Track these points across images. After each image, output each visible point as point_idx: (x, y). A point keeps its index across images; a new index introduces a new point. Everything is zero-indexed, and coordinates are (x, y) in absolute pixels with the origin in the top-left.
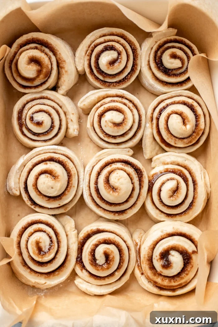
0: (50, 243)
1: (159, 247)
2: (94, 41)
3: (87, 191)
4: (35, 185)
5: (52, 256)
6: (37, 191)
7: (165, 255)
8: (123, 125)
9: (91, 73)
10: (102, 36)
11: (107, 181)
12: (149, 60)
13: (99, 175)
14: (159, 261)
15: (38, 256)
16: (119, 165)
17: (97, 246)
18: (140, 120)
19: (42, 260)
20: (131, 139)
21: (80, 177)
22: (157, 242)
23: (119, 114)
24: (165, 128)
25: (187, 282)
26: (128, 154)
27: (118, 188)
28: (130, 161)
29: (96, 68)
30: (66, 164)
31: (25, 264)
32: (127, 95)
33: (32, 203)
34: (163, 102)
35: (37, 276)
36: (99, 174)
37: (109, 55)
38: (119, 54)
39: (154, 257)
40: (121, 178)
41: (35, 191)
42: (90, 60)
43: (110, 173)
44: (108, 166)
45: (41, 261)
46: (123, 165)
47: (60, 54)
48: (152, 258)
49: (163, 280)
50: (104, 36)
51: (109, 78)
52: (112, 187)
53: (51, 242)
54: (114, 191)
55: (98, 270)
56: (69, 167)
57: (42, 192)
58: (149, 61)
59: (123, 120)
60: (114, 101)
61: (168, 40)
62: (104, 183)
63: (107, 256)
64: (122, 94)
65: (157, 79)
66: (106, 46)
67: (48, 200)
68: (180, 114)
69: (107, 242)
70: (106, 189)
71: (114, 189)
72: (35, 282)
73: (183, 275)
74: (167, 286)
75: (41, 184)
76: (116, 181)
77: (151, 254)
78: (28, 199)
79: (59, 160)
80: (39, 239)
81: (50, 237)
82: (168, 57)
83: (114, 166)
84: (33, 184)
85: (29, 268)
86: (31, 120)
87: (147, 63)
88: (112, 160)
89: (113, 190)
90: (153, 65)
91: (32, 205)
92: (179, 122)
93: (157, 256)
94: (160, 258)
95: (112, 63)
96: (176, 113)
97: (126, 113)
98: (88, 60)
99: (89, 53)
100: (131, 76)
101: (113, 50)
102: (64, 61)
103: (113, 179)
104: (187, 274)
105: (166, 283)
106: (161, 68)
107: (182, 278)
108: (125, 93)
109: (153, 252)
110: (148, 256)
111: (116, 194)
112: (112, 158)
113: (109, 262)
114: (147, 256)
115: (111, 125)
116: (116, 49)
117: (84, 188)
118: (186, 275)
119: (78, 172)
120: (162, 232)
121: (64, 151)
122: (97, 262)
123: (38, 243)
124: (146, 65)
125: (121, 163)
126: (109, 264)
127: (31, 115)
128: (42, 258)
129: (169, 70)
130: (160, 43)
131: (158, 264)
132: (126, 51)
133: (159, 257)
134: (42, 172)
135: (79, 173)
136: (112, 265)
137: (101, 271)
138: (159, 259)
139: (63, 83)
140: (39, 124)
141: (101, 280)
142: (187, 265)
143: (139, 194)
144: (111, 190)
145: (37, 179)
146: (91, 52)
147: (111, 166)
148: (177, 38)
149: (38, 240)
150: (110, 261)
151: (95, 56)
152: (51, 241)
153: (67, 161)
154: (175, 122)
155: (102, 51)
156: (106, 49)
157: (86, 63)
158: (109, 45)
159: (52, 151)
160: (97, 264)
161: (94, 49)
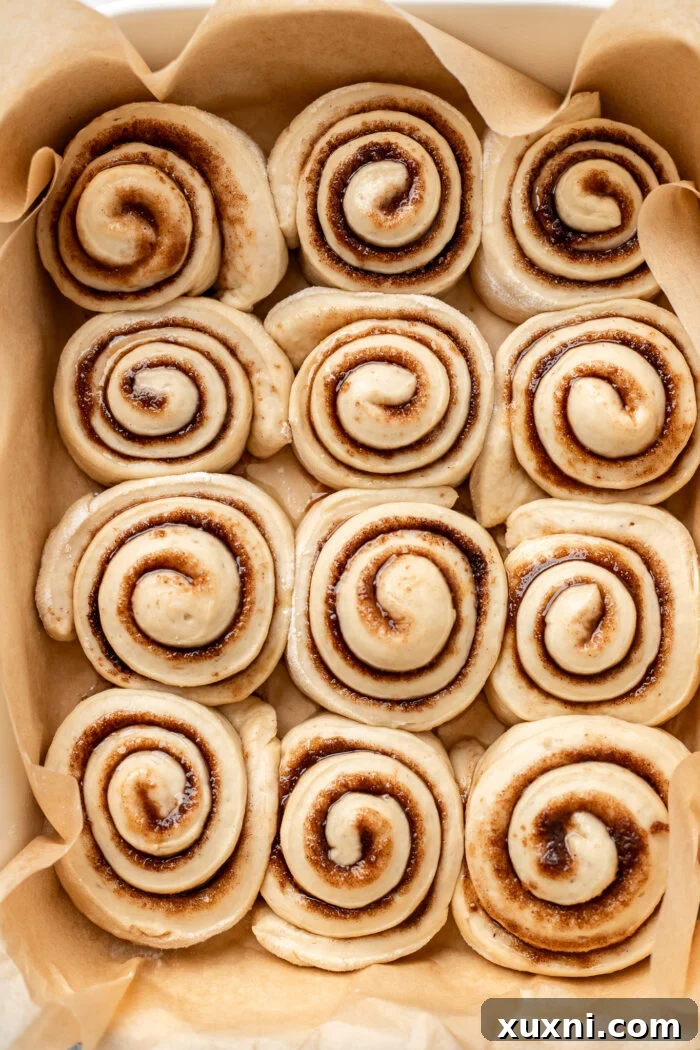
0: (186, 788)
1: (534, 795)
2: (331, 125)
3: (300, 633)
4: (128, 609)
5: (192, 832)
6: (134, 629)
7: (554, 826)
8: (419, 410)
9: (316, 241)
10: (356, 109)
11: (370, 592)
12: (510, 199)
13: (341, 573)
14: (530, 844)
15: (146, 835)
16: (413, 539)
17: (334, 798)
18: (474, 397)
19: (159, 848)
20: (444, 458)
21: (283, 580)
22: (528, 780)
23: (398, 372)
24: (558, 428)
25: (624, 933)
26: (442, 501)
27: (403, 618)
28: (447, 527)
29: (334, 224)
30: (234, 535)
31: (101, 862)
32: (438, 311)
33: (115, 665)
34: (548, 337)
35: (141, 904)
36: (341, 568)
37: (375, 179)
38: (413, 171)
39: (514, 828)
40: (418, 584)
41: (128, 629)
42: (314, 195)
43: (380, 564)
44: (373, 542)
45: (156, 854)
46: (425, 540)
47: (229, 171)
48: (505, 834)
49: (540, 917)
50: (363, 110)
51: (381, 259)
52: (383, 614)
53: (188, 785)
54: (390, 629)
55: (334, 884)
56: (244, 543)
57: (153, 635)
58: (508, 207)
59: (416, 393)
60: (384, 332)
61: (577, 133)
62: (359, 599)
63: (367, 836)
64: (420, 309)
65: (531, 265)
66: (365, 146)
67: (175, 658)
68: (608, 377)
69: (369, 787)
70: (363, 617)
71: (388, 620)
72: (132, 927)
73: (613, 905)
74: (555, 942)
75: (149, 606)
76: (400, 592)
77: (504, 823)
78: (102, 656)
79: (210, 522)
80: (148, 775)
81: (186, 768)
82: (578, 189)
83: (395, 541)
84: (119, 608)
85: (115, 876)
86: (125, 390)
87: (500, 210)
88: (387, 520)
89: (387, 625)
90: (521, 218)
91: (115, 674)
92: (605, 404)
93: (523, 828)
94: (534, 835)
95: (392, 204)
96: (594, 374)
97: (423, 370)
98: (309, 194)
99: (312, 171)
100: (455, 255)
101: (390, 157)
102: (243, 197)
103: (390, 588)
104: (625, 904)
105: (549, 929)
106: (550, 226)
107: (607, 916)
108: (430, 306)
109: (511, 814)
110: (494, 827)
111: (397, 639)
112: (386, 516)
113: (373, 858)
114: (488, 828)
115: (377, 412)
116: (400, 154)
117: (293, 619)
118: (621, 907)
119: (274, 561)
120: (547, 745)
121: (234, 490)
122: (333, 855)
123: (142, 792)
124: (499, 219)
125: (420, 532)
126: (372, 865)
127: (130, 374)
128: (161, 841)
129: (577, 232)
130: (550, 143)
131: (526, 858)
132: (439, 164)
133: (531, 830)
134: (146, 563)
135: (278, 564)
136: (382, 870)
137: (344, 888)
138: (531, 839)
139: (245, 277)
140: (151, 403)
141: (345, 918)
142: (628, 873)
143: (474, 642)
144: (380, 623)
145: (131, 587)
146: (317, 167)
147: (383, 540)
148: (607, 124)
149: (143, 779)
150: (379, 855)
151: (331, 182)
152: (190, 780)
153: (238, 525)
154: (593, 405)
155: (354, 166)
156: (368, 156)
157: (303, 206)
158: (377, 144)
159: (191, 490)
160: (332, 863)
161: (328, 156)
